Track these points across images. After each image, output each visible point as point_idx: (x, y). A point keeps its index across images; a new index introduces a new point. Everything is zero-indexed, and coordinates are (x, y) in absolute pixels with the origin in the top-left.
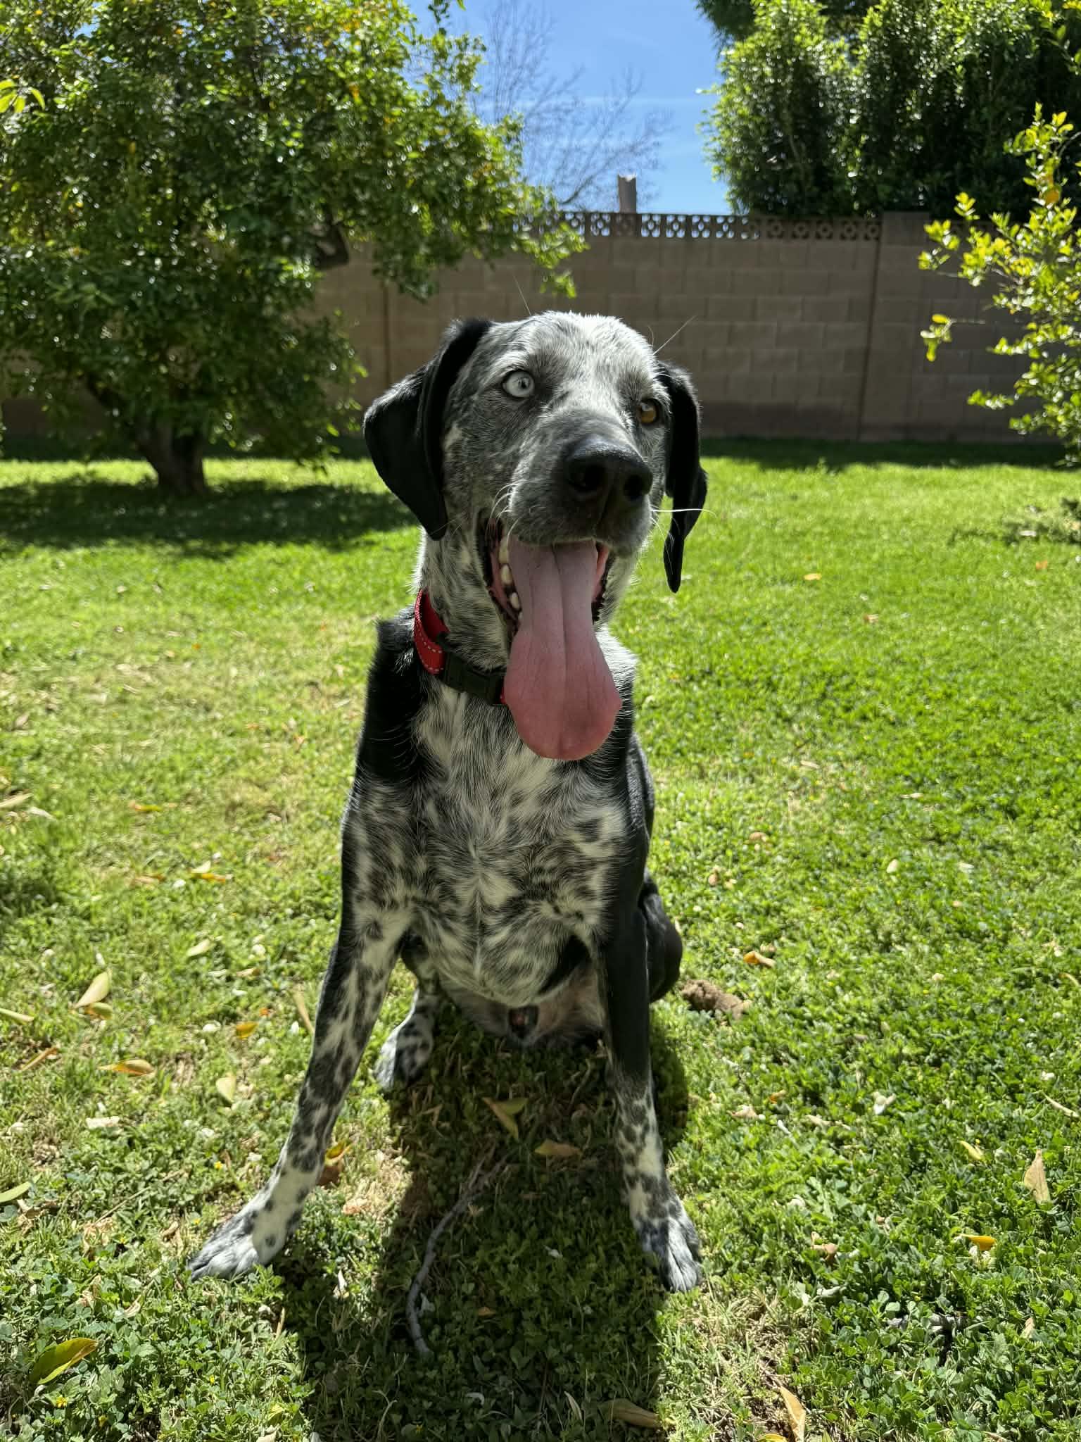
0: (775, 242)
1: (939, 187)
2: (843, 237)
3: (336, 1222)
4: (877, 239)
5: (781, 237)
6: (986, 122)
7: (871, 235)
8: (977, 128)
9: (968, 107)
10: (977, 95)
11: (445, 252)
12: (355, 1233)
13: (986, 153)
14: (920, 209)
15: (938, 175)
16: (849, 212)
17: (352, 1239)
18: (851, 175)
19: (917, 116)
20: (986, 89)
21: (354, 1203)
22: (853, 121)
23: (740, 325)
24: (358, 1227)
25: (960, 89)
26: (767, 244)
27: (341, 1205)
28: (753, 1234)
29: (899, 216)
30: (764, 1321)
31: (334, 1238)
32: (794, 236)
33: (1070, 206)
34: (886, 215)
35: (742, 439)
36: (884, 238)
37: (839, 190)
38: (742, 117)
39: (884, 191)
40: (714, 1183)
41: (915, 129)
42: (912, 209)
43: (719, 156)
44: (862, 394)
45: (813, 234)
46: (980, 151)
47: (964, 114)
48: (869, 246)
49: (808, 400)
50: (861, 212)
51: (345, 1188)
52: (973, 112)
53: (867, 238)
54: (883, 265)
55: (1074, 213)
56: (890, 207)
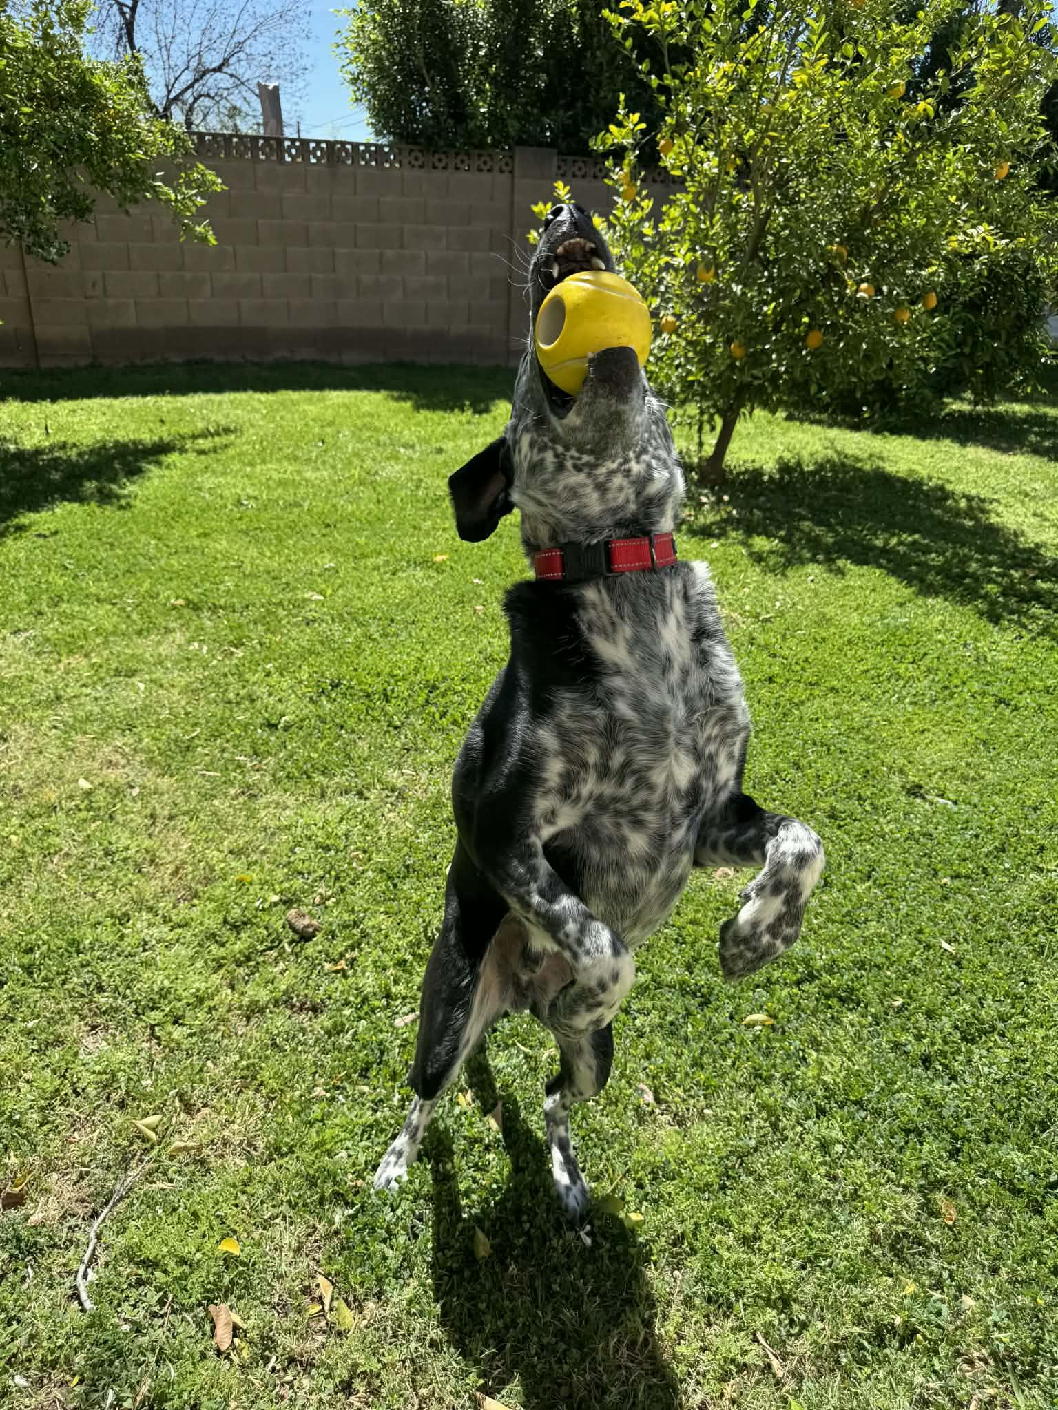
0: (417, 172)
1: (563, 125)
2: (480, 170)
3: (24, 1233)
4: (511, 172)
5: (421, 167)
6: (601, 64)
7: (504, 168)
8: (594, 69)
9: (584, 48)
10: (592, 37)
11: (72, 206)
12: (38, 1239)
13: (602, 94)
14: (548, 145)
15: (561, 112)
16: (482, 145)
17: (36, 1243)
18: (482, 110)
19: (540, 53)
20: (599, 31)
21: (36, 1218)
22: (482, 53)
23: (390, 253)
24: (39, 1234)
25: (575, 30)
26: (410, 173)
27: (27, 1219)
28: (312, 1182)
29: (530, 150)
30: (316, 1236)
31: (23, 1245)
32: (434, 167)
33: (648, 197)
34: (518, 149)
35: (401, 365)
36: (517, 173)
37: (471, 125)
38: (374, 43)
39: (513, 127)
40: (291, 1151)
41: (538, 67)
42: (540, 145)
43: (354, 81)
44: (508, 322)
45: (452, 165)
46: (598, 92)
47: (580, 54)
48: (504, 178)
49: (459, 327)
50: (495, 144)
51: (29, 1205)
52: (589, 55)
53: (501, 171)
54: (516, 198)
55: (651, 204)
56: (521, 142)
